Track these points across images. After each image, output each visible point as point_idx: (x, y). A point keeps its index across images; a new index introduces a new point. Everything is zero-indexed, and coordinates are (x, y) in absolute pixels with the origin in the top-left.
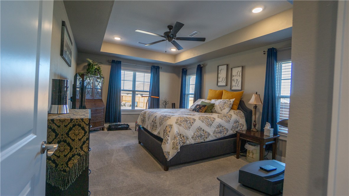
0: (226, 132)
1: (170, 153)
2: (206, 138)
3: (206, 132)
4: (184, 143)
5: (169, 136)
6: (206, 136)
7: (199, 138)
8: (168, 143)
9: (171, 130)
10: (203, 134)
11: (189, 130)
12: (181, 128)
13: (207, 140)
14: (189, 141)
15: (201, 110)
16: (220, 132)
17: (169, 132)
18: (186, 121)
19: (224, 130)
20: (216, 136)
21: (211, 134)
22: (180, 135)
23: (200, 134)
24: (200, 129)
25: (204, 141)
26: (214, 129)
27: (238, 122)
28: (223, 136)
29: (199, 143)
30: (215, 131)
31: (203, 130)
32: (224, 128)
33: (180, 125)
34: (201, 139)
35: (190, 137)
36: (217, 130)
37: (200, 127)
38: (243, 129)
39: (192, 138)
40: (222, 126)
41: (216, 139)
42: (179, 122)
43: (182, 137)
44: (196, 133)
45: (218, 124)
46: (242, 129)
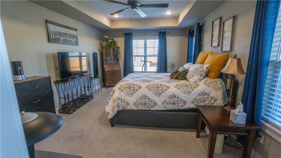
0: (182, 104)
1: (110, 114)
2: (152, 107)
3: (152, 101)
4: (124, 108)
5: (110, 100)
6: (153, 105)
7: (142, 105)
8: (108, 105)
9: (113, 94)
10: (147, 103)
11: (131, 97)
12: (122, 93)
13: (153, 109)
14: (130, 107)
15: (172, 76)
16: (174, 103)
17: (111, 96)
18: (130, 88)
19: (180, 102)
20: (165, 107)
21: (160, 103)
22: (121, 100)
23: (144, 102)
24: (145, 97)
25: (149, 109)
26: (163, 99)
27: (208, 95)
28: (177, 108)
29: (143, 110)
30: (165, 101)
31: (149, 99)
32: (180, 99)
33: (122, 91)
34: (145, 107)
35: (132, 103)
36: (168, 100)
37: (145, 94)
38: (215, 104)
39: (134, 104)
40: (177, 97)
41: (166, 110)
42: (122, 88)
43: (123, 102)
44: (139, 100)
45: (170, 94)
46: (212, 104)
